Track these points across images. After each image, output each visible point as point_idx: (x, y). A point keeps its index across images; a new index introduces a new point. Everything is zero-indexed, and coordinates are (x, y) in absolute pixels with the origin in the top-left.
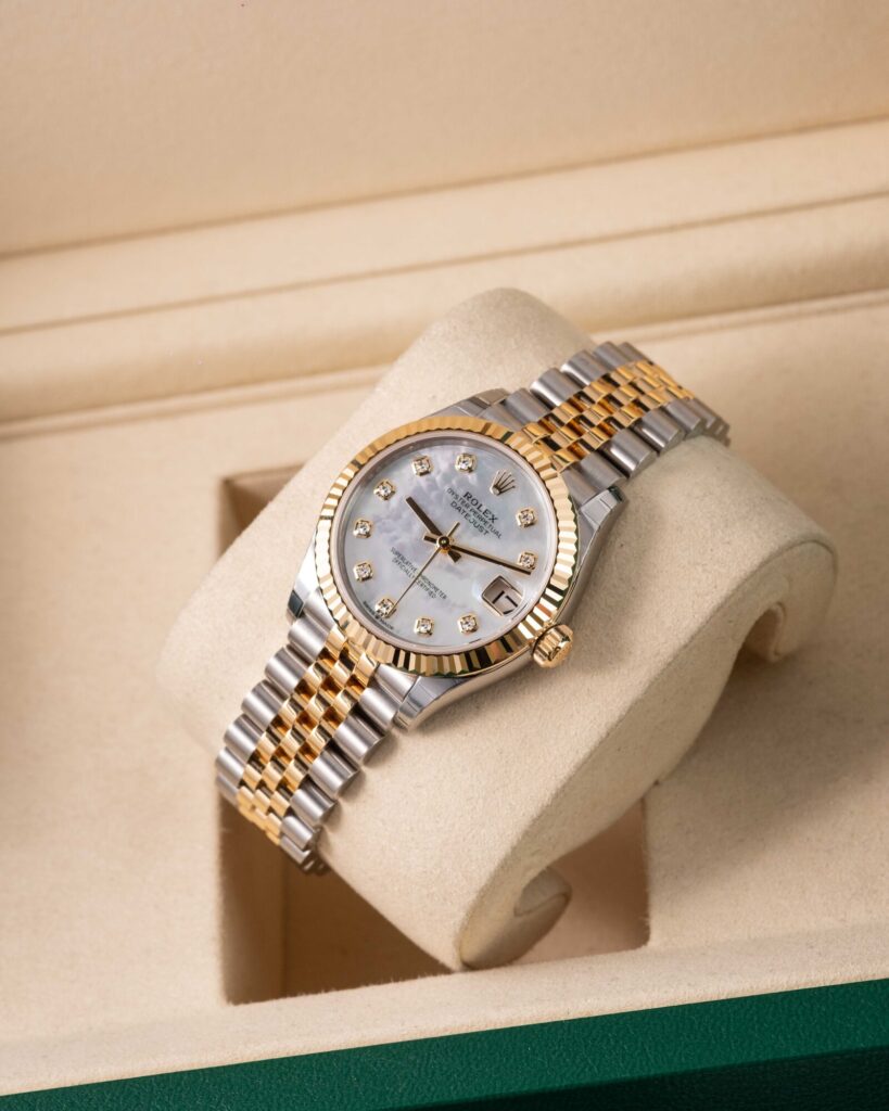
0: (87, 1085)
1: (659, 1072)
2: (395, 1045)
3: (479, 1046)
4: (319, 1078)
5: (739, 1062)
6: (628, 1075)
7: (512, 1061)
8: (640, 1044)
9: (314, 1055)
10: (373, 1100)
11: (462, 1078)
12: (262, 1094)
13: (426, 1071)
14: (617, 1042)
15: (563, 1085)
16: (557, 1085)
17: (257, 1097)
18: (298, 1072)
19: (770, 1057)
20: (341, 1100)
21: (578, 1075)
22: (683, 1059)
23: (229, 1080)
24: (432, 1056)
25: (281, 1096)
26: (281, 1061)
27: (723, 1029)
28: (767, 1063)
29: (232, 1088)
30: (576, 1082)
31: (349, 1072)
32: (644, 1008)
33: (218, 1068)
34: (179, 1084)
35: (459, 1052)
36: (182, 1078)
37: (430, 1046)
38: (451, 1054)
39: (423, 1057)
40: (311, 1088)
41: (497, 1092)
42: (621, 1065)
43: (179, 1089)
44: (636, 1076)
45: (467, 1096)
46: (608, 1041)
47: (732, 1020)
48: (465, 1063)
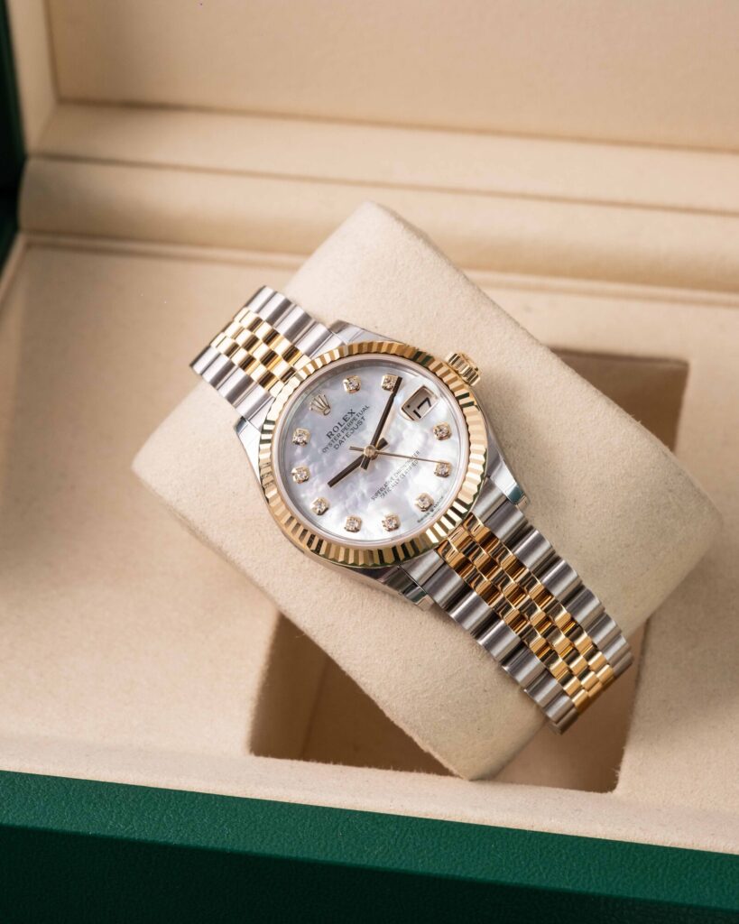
0: (117, 784)
1: (598, 891)
2: (381, 815)
3: (451, 832)
4: (310, 826)
5: (668, 900)
6: (570, 887)
7: (475, 852)
8: (587, 865)
9: (311, 806)
10: (351, 855)
11: (430, 855)
12: (260, 826)
13: (401, 843)
14: (567, 858)
15: (514, 881)
16: (509, 881)
17: (255, 829)
18: (294, 816)
19: (695, 902)
20: (325, 848)
21: (529, 877)
22: (620, 885)
23: (236, 810)
24: (410, 832)
25: (275, 832)
26: (283, 804)
27: (660, 870)
28: (690, 907)
29: (236, 815)
30: (525, 883)
31: (337, 827)
32: (598, 837)
33: (229, 797)
34: (193, 802)
35: (433, 834)
36: (197, 798)
37: (411, 823)
38: (425, 834)
39: (402, 830)
40: (302, 832)
41: (457, 874)
42: (567, 878)
43: (192, 806)
45: (430, 871)
46: (561, 856)
47: (669, 865)
48: (436, 844)
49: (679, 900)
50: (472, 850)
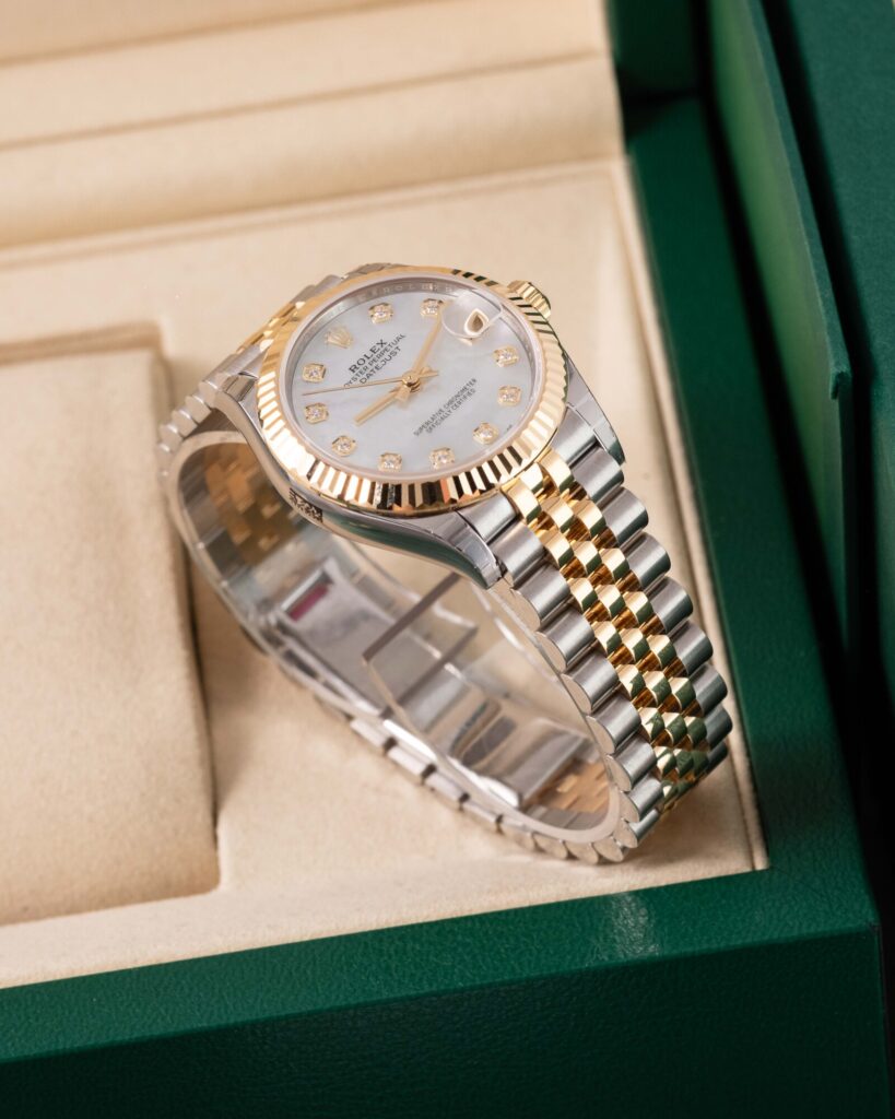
1: (240, 1020)
3: (38, 998)
5: (328, 1006)
6: (205, 1024)
7: (75, 1014)
8: (217, 991)
11: (19, 1034)
14: (191, 989)
16: (127, 1038)
19: (361, 1000)
21: (150, 1026)
22: (265, 1006)
27: (309, 972)
28: (357, 1006)
30: (148, 1034)
32: (220, 952)
35: (16, 1006)
41: (61, 1047)
42: (198, 1014)
44: (213, 1024)
45: (26, 1052)
46: (182, 989)
47: (318, 962)
48: (23, 1018)
49: (341, 1002)
50: (70, 1013)
